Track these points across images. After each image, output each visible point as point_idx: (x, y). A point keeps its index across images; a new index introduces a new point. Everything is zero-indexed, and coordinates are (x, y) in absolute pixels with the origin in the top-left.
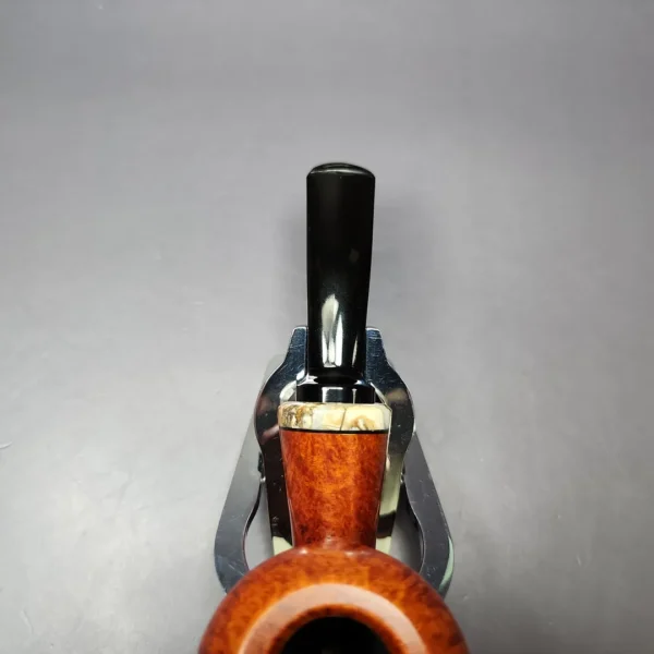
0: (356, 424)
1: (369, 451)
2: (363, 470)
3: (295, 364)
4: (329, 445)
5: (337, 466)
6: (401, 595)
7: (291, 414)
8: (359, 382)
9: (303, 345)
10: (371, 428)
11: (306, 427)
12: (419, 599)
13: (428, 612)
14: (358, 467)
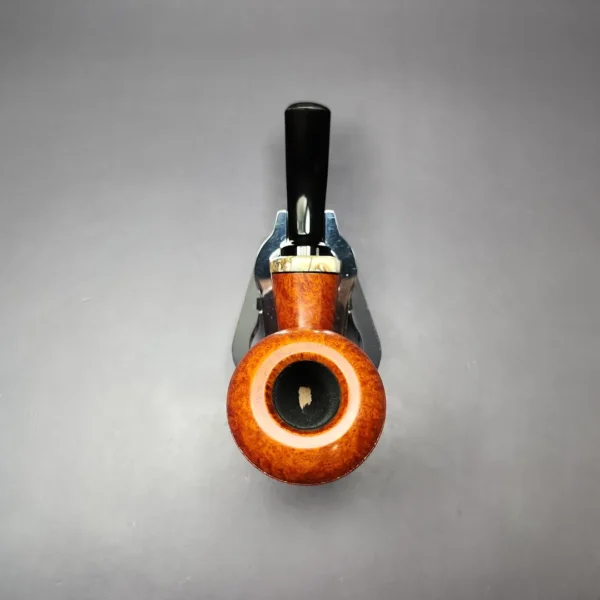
0: (318, 267)
1: (327, 284)
2: (324, 296)
3: (280, 236)
4: (302, 280)
5: (307, 293)
6: (343, 347)
7: (278, 264)
8: (322, 244)
9: (285, 223)
10: (328, 270)
11: (288, 270)
12: (353, 351)
13: (357, 357)
14: (320, 294)
